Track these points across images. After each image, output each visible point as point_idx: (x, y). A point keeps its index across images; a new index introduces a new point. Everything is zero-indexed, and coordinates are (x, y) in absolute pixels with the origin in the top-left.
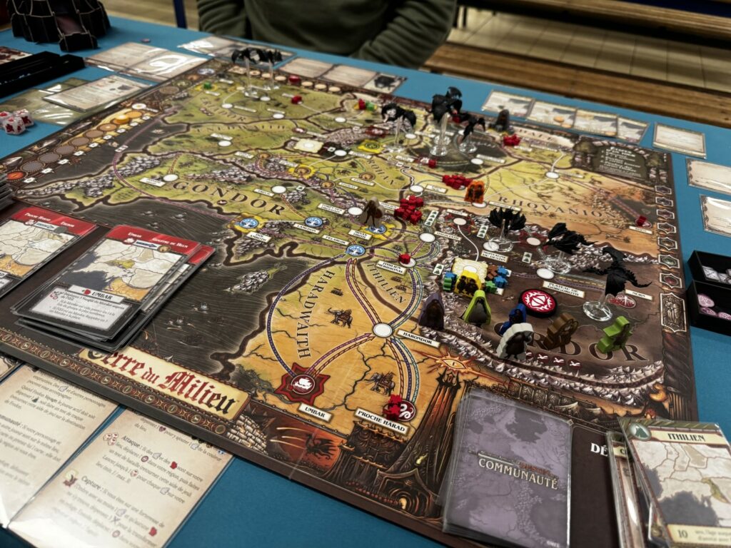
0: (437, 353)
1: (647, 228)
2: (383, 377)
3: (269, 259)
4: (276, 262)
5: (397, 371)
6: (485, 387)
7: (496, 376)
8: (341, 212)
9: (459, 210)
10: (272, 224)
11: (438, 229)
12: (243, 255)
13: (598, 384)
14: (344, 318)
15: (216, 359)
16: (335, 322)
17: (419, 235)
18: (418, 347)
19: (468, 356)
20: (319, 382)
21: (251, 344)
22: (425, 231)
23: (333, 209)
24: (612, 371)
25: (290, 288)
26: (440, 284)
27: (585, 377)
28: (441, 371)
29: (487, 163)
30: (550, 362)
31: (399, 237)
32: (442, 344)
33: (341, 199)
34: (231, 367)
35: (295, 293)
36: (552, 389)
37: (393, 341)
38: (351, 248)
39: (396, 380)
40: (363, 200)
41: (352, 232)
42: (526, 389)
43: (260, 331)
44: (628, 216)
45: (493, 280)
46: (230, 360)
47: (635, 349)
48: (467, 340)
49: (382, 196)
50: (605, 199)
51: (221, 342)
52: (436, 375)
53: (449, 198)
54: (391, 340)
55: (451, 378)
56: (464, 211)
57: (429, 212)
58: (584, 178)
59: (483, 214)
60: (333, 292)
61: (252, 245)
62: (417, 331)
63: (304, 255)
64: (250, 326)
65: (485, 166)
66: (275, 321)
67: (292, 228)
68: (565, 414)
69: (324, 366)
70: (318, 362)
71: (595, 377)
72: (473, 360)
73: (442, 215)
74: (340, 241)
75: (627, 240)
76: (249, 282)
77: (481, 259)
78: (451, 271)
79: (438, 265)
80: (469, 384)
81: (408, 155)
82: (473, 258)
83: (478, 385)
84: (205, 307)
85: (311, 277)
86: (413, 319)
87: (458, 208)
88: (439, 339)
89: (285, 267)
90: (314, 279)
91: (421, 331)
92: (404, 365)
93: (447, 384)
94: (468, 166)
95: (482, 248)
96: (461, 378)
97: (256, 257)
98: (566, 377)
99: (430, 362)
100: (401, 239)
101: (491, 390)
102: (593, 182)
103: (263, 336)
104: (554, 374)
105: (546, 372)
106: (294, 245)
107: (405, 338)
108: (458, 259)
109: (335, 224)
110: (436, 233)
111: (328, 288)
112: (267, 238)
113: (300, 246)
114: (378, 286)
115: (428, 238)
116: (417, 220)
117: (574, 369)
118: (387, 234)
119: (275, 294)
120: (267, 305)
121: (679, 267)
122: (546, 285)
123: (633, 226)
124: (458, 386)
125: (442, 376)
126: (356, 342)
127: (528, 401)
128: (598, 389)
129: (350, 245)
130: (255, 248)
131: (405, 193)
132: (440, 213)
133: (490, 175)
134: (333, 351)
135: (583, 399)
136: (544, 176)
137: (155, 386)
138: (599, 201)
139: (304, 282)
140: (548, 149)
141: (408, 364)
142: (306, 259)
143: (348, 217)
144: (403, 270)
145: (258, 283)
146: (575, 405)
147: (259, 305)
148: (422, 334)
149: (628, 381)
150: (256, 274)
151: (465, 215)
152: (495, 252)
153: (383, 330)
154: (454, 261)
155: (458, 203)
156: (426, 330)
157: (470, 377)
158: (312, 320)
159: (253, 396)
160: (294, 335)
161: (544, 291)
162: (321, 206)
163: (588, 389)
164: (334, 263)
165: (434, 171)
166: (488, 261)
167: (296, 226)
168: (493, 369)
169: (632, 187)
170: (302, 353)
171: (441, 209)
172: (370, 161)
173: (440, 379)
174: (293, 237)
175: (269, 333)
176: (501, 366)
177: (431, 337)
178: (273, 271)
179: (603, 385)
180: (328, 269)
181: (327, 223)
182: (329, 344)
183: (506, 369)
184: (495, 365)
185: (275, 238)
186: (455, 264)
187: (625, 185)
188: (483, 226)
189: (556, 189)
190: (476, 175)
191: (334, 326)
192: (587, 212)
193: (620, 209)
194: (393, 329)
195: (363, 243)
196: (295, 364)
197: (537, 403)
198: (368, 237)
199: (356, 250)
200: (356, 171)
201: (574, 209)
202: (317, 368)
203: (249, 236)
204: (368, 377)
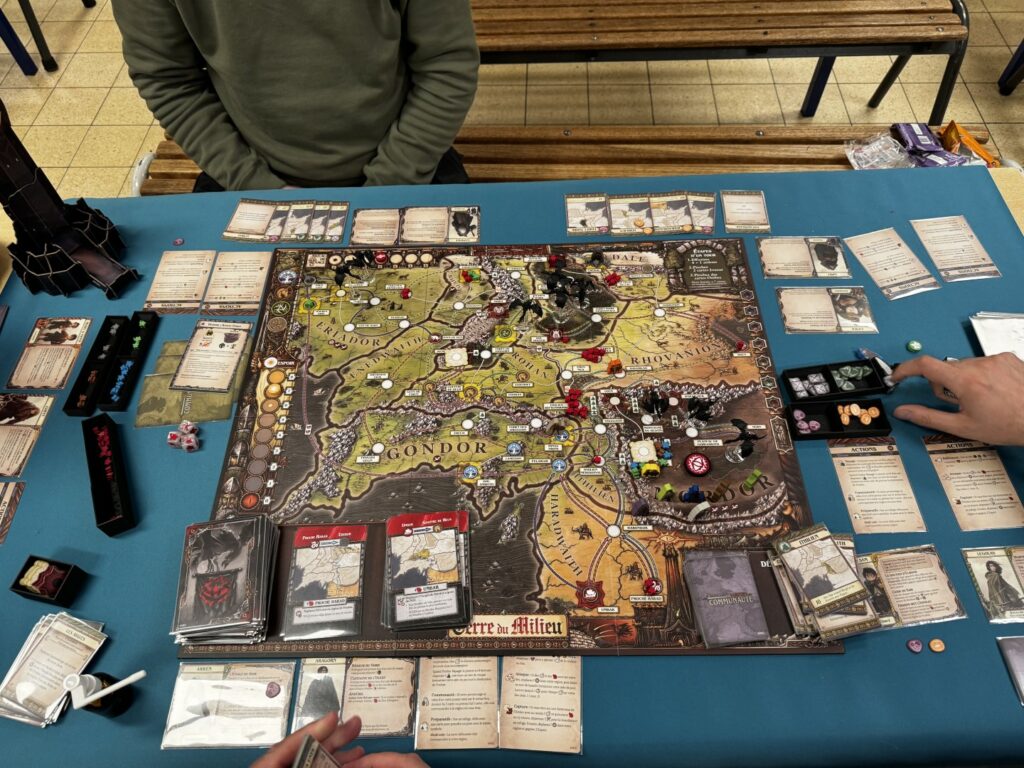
0: (654, 535)
1: (746, 349)
2: (632, 568)
3: (507, 500)
4: (513, 501)
5: (638, 560)
6: (692, 548)
7: (693, 537)
8: (527, 429)
9: (609, 388)
10: (487, 465)
11: (604, 416)
12: (488, 506)
13: (752, 517)
14: (585, 532)
15: (531, 600)
16: (581, 538)
17: (593, 428)
18: (641, 535)
19: (673, 529)
20: (598, 587)
21: (543, 579)
22: (596, 423)
23: (520, 428)
24: (757, 502)
25: (537, 522)
26: (630, 474)
27: (744, 515)
28: (662, 548)
30: (720, 511)
31: (581, 437)
32: (654, 525)
33: (519, 414)
34: (542, 602)
36: (728, 532)
37: (624, 537)
38: (555, 464)
39: (640, 566)
42: (714, 539)
43: (541, 566)
44: (729, 341)
45: (663, 457)
46: (539, 597)
47: (766, 479)
48: (667, 516)
50: (707, 327)
52: (661, 552)
53: (595, 375)
54: (622, 536)
55: (670, 551)
56: (613, 387)
57: (587, 399)
59: (627, 386)
60: (566, 512)
61: (487, 494)
62: (634, 522)
63: (527, 486)
67: (504, 463)
68: (741, 548)
69: (595, 575)
70: (590, 574)
71: (750, 512)
72: (676, 530)
73: (600, 399)
74: (544, 461)
75: (735, 372)
76: (508, 529)
78: (632, 457)
79: (620, 455)
80: (681, 549)
82: (640, 437)
83: (687, 549)
84: (496, 564)
85: (545, 505)
86: (627, 513)
87: (607, 385)
89: (522, 504)
90: (547, 506)
91: (637, 521)
92: (639, 552)
93: (670, 556)
94: (592, 327)
95: (642, 424)
96: (676, 548)
97: (497, 503)
98: (733, 520)
99: (653, 544)
100: (583, 438)
101: (696, 549)
102: (693, 307)
103: (546, 569)
104: (725, 520)
105: (721, 520)
108: (631, 444)
109: (530, 444)
110: (604, 421)
111: (561, 510)
112: (493, 482)
113: (520, 479)
114: (591, 493)
115: (600, 428)
117: (736, 511)
118: (571, 438)
119: (531, 532)
120: (532, 543)
121: (776, 387)
122: (696, 443)
123: (736, 352)
124: (677, 556)
125: (665, 551)
126: (603, 549)
128: (754, 520)
129: (552, 461)
130: (491, 495)
131: (561, 384)
132: (597, 398)
134: (593, 562)
135: (746, 532)
136: (654, 316)
137: (510, 635)
138: (703, 331)
139: (543, 513)
140: (645, 275)
141: (642, 551)
142: (532, 489)
143: (535, 432)
144: (600, 471)
145: (514, 527)
148: (638, 523)
150: (508, 519)
151: (615, 391)
152: (652, 424)
154: (629, 446)
155: (604, 379)
156: (639, 518)
157: (680, 545)
158: (567, 543)
159: (568, 615)
162: (509, 429)
163: (748, 523)
164: (551, 485)
165: (569, 346)
166: (651, 435)
167: (504, 459)
168: (690, 533)
169: (723, 300)
170: (577, 572)
171: (596, 391)
172: (514, 355)
173: (665, 555)
174: (509, 471)
175: (548, 565)
176: (694, 528)
177: (644, 523)
178: (517, 512)
179: (755, 516)
180: (551, 492)
181: (524, 447)
183: (698, 528)
184: (691, 528)
185: (499, 479)
186: (632, 449)
187: (718, 301)
188: (633, 399)
191: (583, 541)
192: (698, 348)
193: (721, 335)
194: (619, 527)
195: (560, 454)
196: (577, 582)
198: (560, 447)
199: (559, 464)
200: (511, 373)
202: (591, 578)
203: (479, 485)
204: (624, 572)
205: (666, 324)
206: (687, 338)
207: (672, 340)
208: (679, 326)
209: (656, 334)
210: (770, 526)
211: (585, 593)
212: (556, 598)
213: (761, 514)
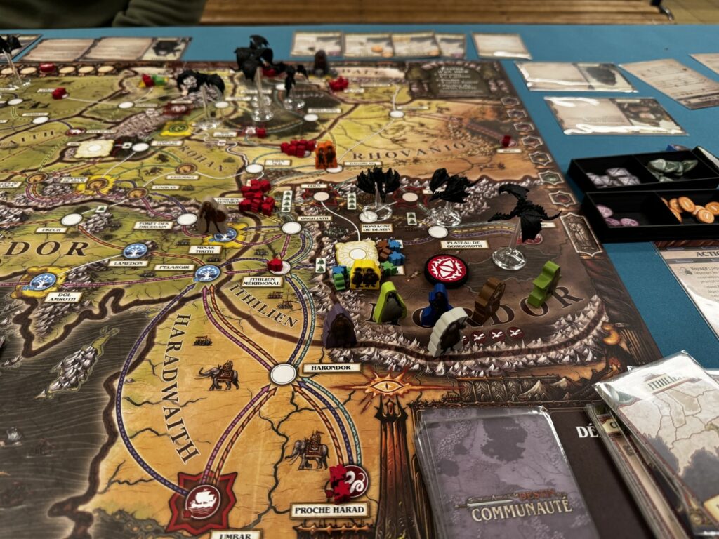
0: (363, 380)
1: (514, 146)
2: (309, 443)
3: (89, 325)
4: (100, 326)
5: (323, 427)
6: (434, 403)
7: (440, 383)
8: (169, 226)
9: (315, 183)
10: (77, 272)
11: (301, 213)
12: (49, 331)
13: (550, 349)
14: (225, 376)
15: (60, 514)
16: (215, 387)
17: (281, 227)
18: (337, 380)
19: (399, 369)
20: (224, 487)
21: (105, 469)
22: (286, 220)
23: (156, 225)
24: (555, 326)
25: (133, 359)
26: (330, 284)
27: (533, 345)
28: (376, 402)
29: (322, 117)
30: (488, 341)
31: (257, 237)
32: (363, 364)
33: (162, 208)
34: (85, 519)
35: (144, 364)
36: (506, 374)
37: (302, 384)
38: (200, 271)
39: (327, 439)
40: (192, 201)
41: (194, 250)
42: (479, 386)
43: (112, 442)
44: (491, 139)
45: (389, 259)
46: (81, 508)
47: (566, 291)
48: (390, 348)
49: (214, 189)
50: (460, 127)
51: (57, 484)
52: (372, 411)
53: (297, 170)
54: (300, 384)
55: (392, 408)
56: (321, 182)
57: (280, 194)
58: (429, 108)
59: (343, 180)
60: (197, 343)
61: (57, 314)
62: (327, 359)
63: (137, 303)
64: (94, 439)
65: (323, 121)
66: (129, 418)
67: (108, 269)
68: (532, 403)
69: (223, 460)
70: (212, 458)
71: (544, 341)
72: (406, 371)
73: (298, 194)
74: (182, 267)
75: (501, 166)
76: (70, 372)
77: (365, 236)
78: (337, 263)
79: (318, 260)
80: (415, 406)
81: (227, 129)
82: (354, 238)
83: (426, 404)
84: (14, 436)
85: (158, 332)
86: (315, 343)
87: (312, 180)
88: (357, 359)
89: (116, 331)
90: (163, 333)
91: (331, 356)
92: (328, 413)
93: (390, 418)
94: (303, 125)
95: (359, 223)
96: (403, 402)
97: (68, 329)
98: (514, 353)
99: (359, 395)
100: (260, 240)
101: (443, 405)
102: (440, 110)
103: (119, 448)
104: (499, 354)
105: (490, 354)
106: (118, 294)
107: (315, 374)
108: (339, 245)
109: (166, 245)
110: (300, 219)
111: (187, 340)
112: (76, 296)
113: (127, 292)
114: (254, 312)
115: (292, 228)
116: (270, 208)
117: (517, 340)
118: (240, 238)
119: (115, 376)
120: (108, 397)
121: (563, 182)
122: (445, 245)
123: (501, 148)
124: (405, 416)
125: (380, 409)
126: (253, 407)
127: (487, 402)
128: (552, 354)
129: (196, 268)
130: (64, 315)
131: (242, 178)
132: (295, 193)
133: (332, 131)
134: (227, 432)
135: (542, 373)
136: (389, 117)
138: (455, 130)
139: (150, 344)
140: (381, 85)
141: (333, 410)
142: (143, 308)
143: (180, 230)
144: (278, 280)
145: (85, 368)
146: (538, 385)
147: (96, 402)
148: (334, 360)
149: (577, 332)
150: (77, 355)
151: (324, 186)
152: (375, 223)
153: (284, 374)
154: (334, 249)
155: (310, 174)
156: (337, 352)
157: (413, 397)
158: (181, 397)
160: (162, 429)
161: (447, 254)
162: (137, 226)
163: (542, 359)
164: (183, 301)
165: (267, 141)
166: (373, 236)
167: (112, 264)
168: (433, 375)
169: (480, 106)
170: (185, 453)
171: (294, 187)
172: (183, 148)
173: (379, 416)
174: (113, 281)
175: (126, 440)
176: (440, 367)
177: (347, 360)
178: (99, 343)
179: (555, 348)
180: (179, 312)
181: (155, 247)
182: (219, 424)
183: (447, 368)
184: (433, 368)
185: (88, 292)
186: (338, 253)
187: (472, 105)
188: (349, 195)
189: (407, 128)
190: (317, 135)
191: (215, 393)
192: (449, 146)
193: (479, 133)
194: (296, 366)
195: (213, 260)
196: (180, 475)
197: (498, 401)
198: (217, 250)
199: (207, 272)
200: (169, 166)
201: (435, 147)
202: (214, 468)
203: (48, 300)
204: (288, 452)
205: (404, 123)
206: (433, 136)
207: (412, 138)
208: (422, 125)
209: (390, 132)
210: (584, 364)
211: (193, 498)
212: (121, 512)
213: (565, 344)
